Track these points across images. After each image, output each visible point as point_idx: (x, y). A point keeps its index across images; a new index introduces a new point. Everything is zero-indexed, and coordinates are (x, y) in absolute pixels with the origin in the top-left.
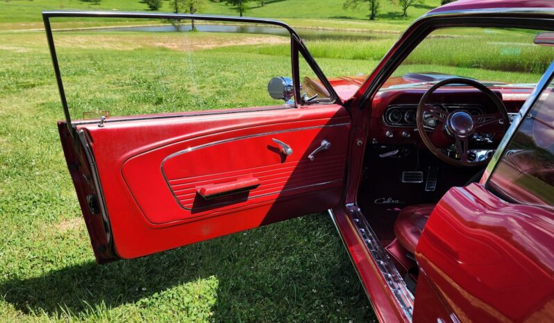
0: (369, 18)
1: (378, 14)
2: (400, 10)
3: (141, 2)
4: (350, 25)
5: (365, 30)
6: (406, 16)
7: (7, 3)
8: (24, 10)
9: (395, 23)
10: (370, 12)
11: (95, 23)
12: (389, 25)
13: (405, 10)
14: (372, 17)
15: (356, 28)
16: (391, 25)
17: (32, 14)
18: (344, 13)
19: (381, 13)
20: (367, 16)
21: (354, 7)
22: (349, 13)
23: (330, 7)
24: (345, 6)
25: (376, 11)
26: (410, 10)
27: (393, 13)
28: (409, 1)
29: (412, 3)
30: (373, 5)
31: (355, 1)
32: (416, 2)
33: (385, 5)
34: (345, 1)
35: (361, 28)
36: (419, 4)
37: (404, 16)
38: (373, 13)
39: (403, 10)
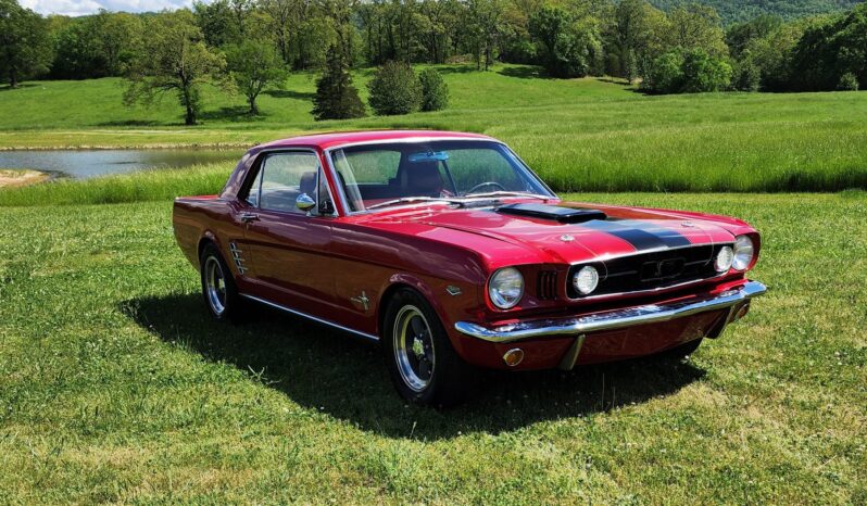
0: (183, 121)
1: (201, 111)
2: (241, 101)
4: (149, 138)
5: (184, 145)
6: (258, 114)
10: (182, 110)
12: (229, 133)
13: (252, 100)
14: (190, 120)
15: (163, 142)
16: (234, 133)
18: (125, 113)
19: (208, 109)
20: (181, 117)
22: (139, 111)
23: (93, 103)
24: (128, 99)
25: (194, 107)
26: (263, 102)
27: (231, 110)
28: (256, 85)
29: (263, 89)
30: (187, 95)
31: (146, 90)
32: (270, 85)
33: (211, 95)
34: (125, 89)
35: (174, 141)
36: (276, 89)
37: (252, 113)
38: (189, 110)
39: (248, 101)
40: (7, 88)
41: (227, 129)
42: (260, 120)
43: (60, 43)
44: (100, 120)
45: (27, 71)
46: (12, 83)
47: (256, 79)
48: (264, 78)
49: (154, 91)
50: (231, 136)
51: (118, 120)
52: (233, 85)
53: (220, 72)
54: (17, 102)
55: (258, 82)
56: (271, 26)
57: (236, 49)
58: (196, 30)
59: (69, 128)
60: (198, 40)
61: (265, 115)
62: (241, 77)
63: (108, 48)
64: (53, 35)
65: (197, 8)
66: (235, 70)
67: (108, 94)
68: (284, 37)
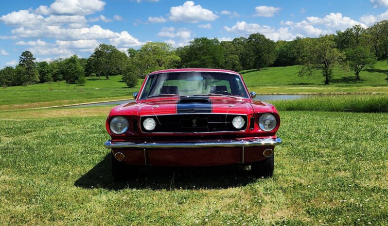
0: (324, 83)
1: (332, 79)
2: (353, 74)
3: (120, 82)
4: (301, 90)
5: (315, 93)
6: (359, 79)
7: (5, 89)
8: (19, 94)
9: (343, 86)
10: (324, 79)
11: (78, 100)
12: (337, 88)
13: (357, 74)
14: (327, 82)
15: (307, 92)
16: (339, 88)
17: (26, 97)
18: (299, 80)
19: (335, 78)
21: (310, 74)
22: (305, 79)
23: (288, 76)
24: (301, 74)
25: (329, 77)
26: (363, 74)
27: (347, 78)
28: (360, 66)
29: (363, 69)
30: (326, 72)
31: (310, 70)
32: (367, 67)
33: (337, 71)
34: (300, 70)
35: (312, 91)
36: (369, 68)
37: (357, 80)
38: (327, 78)
39: (355, 74)
40: (257, 70)
41: (336, 86)
42: (360, 82)
43: (280, 52)
44: (289, 83)
45: (265, 63)
46: (259, 68)
47: (360, 64)
48: (364, 64)
49: (312, 70)
50: (337, 90)
51: (296, 83)
52: (348, 67)
53: (342, 61)
54: (259, 76)
55: (361, 65)
56: (371, 39)
57: (352, 50)
58: (333, 43)
59: (277, 86)
60: (334, 47)
61: (363, 80)
62: (353, 63)
63: (298, 53)
64: (278, 48)
65: (338, 34)
66: (349, 60)
67: (294, 72)
68: (378, 44)
